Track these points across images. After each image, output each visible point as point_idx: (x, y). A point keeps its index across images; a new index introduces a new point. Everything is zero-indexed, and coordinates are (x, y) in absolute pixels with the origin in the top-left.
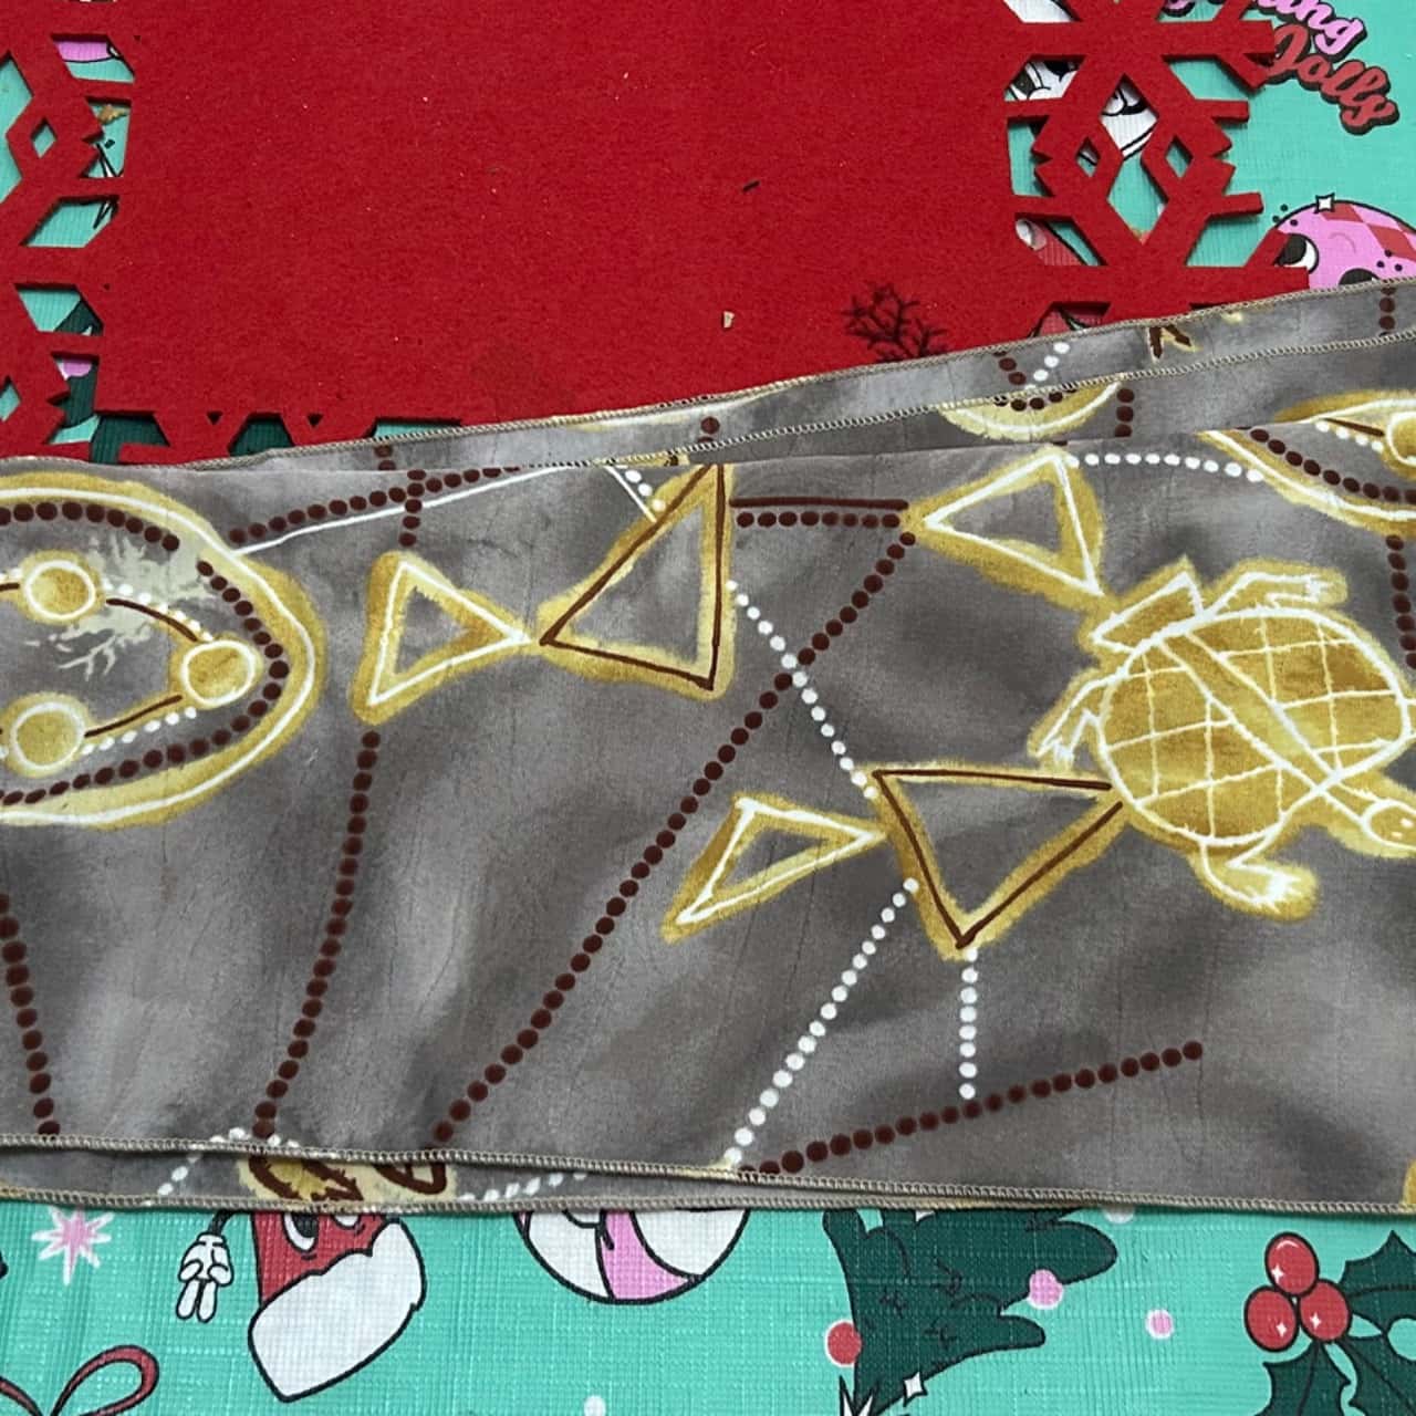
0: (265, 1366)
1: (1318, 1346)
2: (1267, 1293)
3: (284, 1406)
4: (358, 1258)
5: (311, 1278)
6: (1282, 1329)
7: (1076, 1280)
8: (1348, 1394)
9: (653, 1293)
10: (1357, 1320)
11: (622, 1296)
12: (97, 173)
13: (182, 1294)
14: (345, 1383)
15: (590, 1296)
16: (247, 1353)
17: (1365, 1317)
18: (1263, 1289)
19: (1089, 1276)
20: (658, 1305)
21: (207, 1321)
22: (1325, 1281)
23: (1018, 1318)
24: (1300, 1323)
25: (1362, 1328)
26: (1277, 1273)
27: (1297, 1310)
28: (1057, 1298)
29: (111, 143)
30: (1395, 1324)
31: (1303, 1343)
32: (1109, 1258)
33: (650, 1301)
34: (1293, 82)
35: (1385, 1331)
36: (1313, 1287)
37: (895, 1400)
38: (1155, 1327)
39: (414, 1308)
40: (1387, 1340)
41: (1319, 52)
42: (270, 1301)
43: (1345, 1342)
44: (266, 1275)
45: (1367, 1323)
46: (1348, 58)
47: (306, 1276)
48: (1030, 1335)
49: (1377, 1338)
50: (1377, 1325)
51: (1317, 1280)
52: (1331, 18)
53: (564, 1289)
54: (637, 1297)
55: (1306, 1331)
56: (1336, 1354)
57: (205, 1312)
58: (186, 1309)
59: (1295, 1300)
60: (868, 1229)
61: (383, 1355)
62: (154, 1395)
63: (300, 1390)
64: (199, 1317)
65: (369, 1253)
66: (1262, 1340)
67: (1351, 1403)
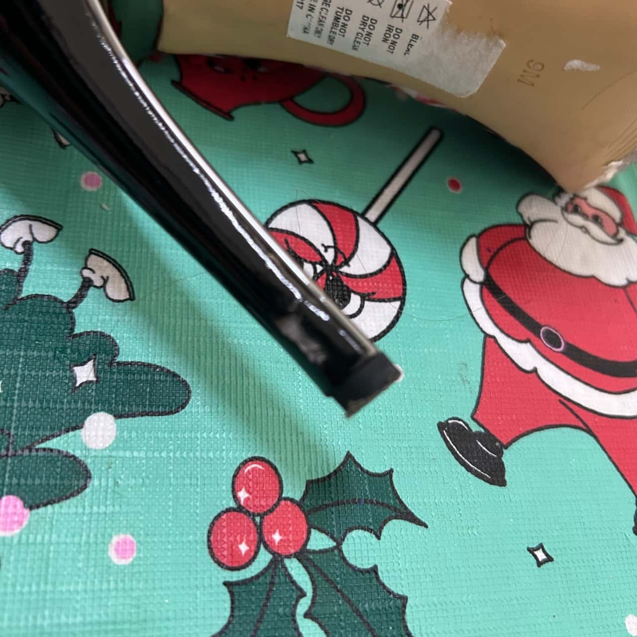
1: (277, 562)
2: (232, 515)
6: (243, 548)
7: (45, 505)
8: (303, 606)
10: (315, 534)
17: (321, 530)
18: (228, 510)
19: (60, 500)
22: (286, 499)
24: (262, 541)
25: (319, 541)
26: (243, 495)
27: (259, 529)
30: (349, 535)
31: (264, 558)
32: (82, 482)
35: (339, 542)
36: (276, 505)
38: (117, 550)
40: (341, 551)
43: (303, 556)
45: (323, 535)
49: (332, 550)
50: (332, 537)
51: (280, 499)
55: (266, 547)
56: (295, 569)
59: (258, 519)
66: (224, 561)
67: (307, 615)
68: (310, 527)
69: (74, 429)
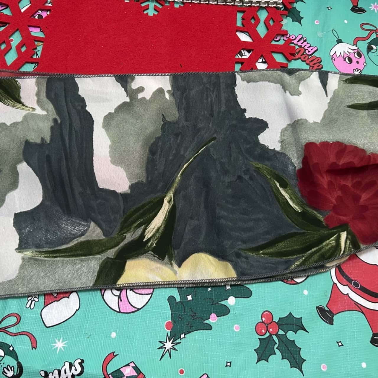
0: (43, 320)
1: (271, 335)
2: (261, 323)
3: (47, 328)
4: (66, 299)
5: (55, 302)
6: (263, 331)
7: (220, 316)
8: (276, 346)
9: (129, 311)
10: (280, 330)
11: (122, 312)
12: (35, 57)
13: (28, 303)
14: (60, 325)
15: (115, 311)
16: (40, 316)
17: (281, 330)
18: (260, 322)
19: (223, 316)
20: (130, 314)
21: (32, 309)
22: (274, 321)
23: (207, 323)
24: (267, 330)
25: (281, 332)
26: (264, 319)
27: (267, 327)
28: (216, 320)
29: (39, 51)
30: (288, 332)
31: (268, 334)
32: (228, 312)
33: (128, 313)
34: (300, 60)
35: (286, 333)
36: (271, 322)
37: (178, 339)
38: (236, 328)
39: (77, 310)
40: (286, 335)
41: (306, 54)
42: (46, 306)
43: (277, 335)
44: (46, 301)
45: (282, 331)
46: (313, 55)
47: (54, 301)
48: (209, 327)
49: (284, 334)
50: (284, 332)
51: (272, 321)
52: (310, 47)
53: (110, 309)
54: (125, 312)
55: (269, 332)
56: (275, 338)
57: (32, 307)
58: (28, 306)
59: (267, 325)
60: (177, 302)
61: (69, 320)
62: (19, 324)
63: (50, 326)
64: (30, 308)
65: (68, 297)
66: (259, 333)
67: (277, 348)
68: (279, 328)
69: (226, 300)
